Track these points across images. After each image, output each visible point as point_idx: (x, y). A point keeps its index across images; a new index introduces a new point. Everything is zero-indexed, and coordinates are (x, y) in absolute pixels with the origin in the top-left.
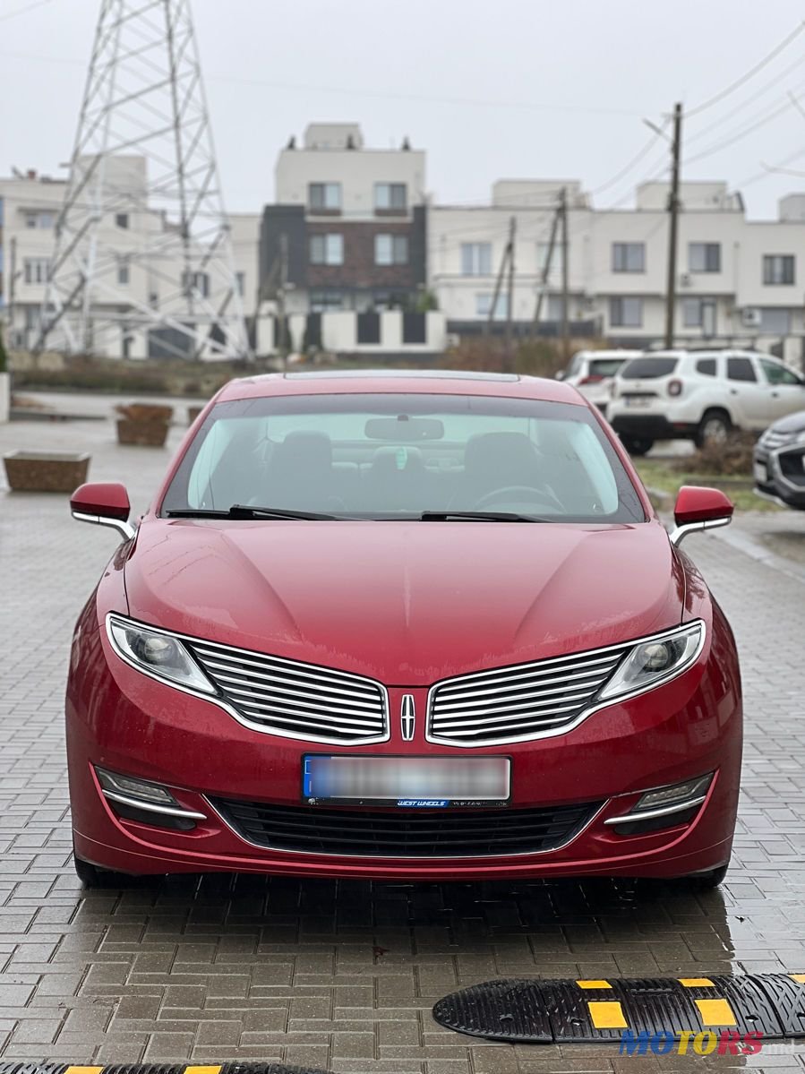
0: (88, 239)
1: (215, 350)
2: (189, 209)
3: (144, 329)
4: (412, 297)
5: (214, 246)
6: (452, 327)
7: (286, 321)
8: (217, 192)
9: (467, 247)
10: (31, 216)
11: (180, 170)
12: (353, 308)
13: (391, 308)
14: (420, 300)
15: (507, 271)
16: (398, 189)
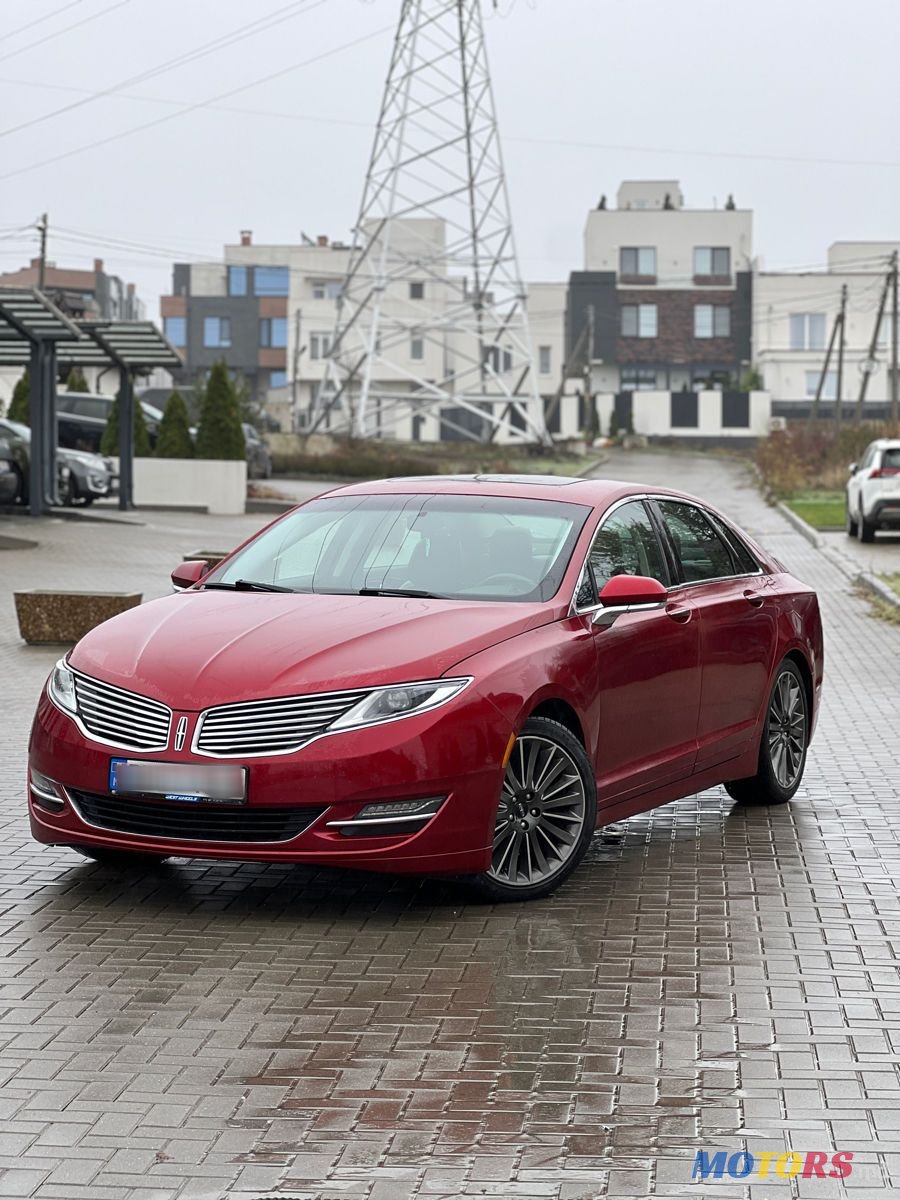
0: (371, 309)
1: (512, 434)
2: (483, 279)
3: (435, 409)
4: (734, 377)
5: (509, 318)
6: (778, 409)
7: (593, 400)
8: (513, 258)
9: (797, 317)
10: (318, 286)
11: (474, 236)
12: (668, 388)
13: (709, 388)
14: (744, 378)
15: (836, 346)
16: (720, 253)
